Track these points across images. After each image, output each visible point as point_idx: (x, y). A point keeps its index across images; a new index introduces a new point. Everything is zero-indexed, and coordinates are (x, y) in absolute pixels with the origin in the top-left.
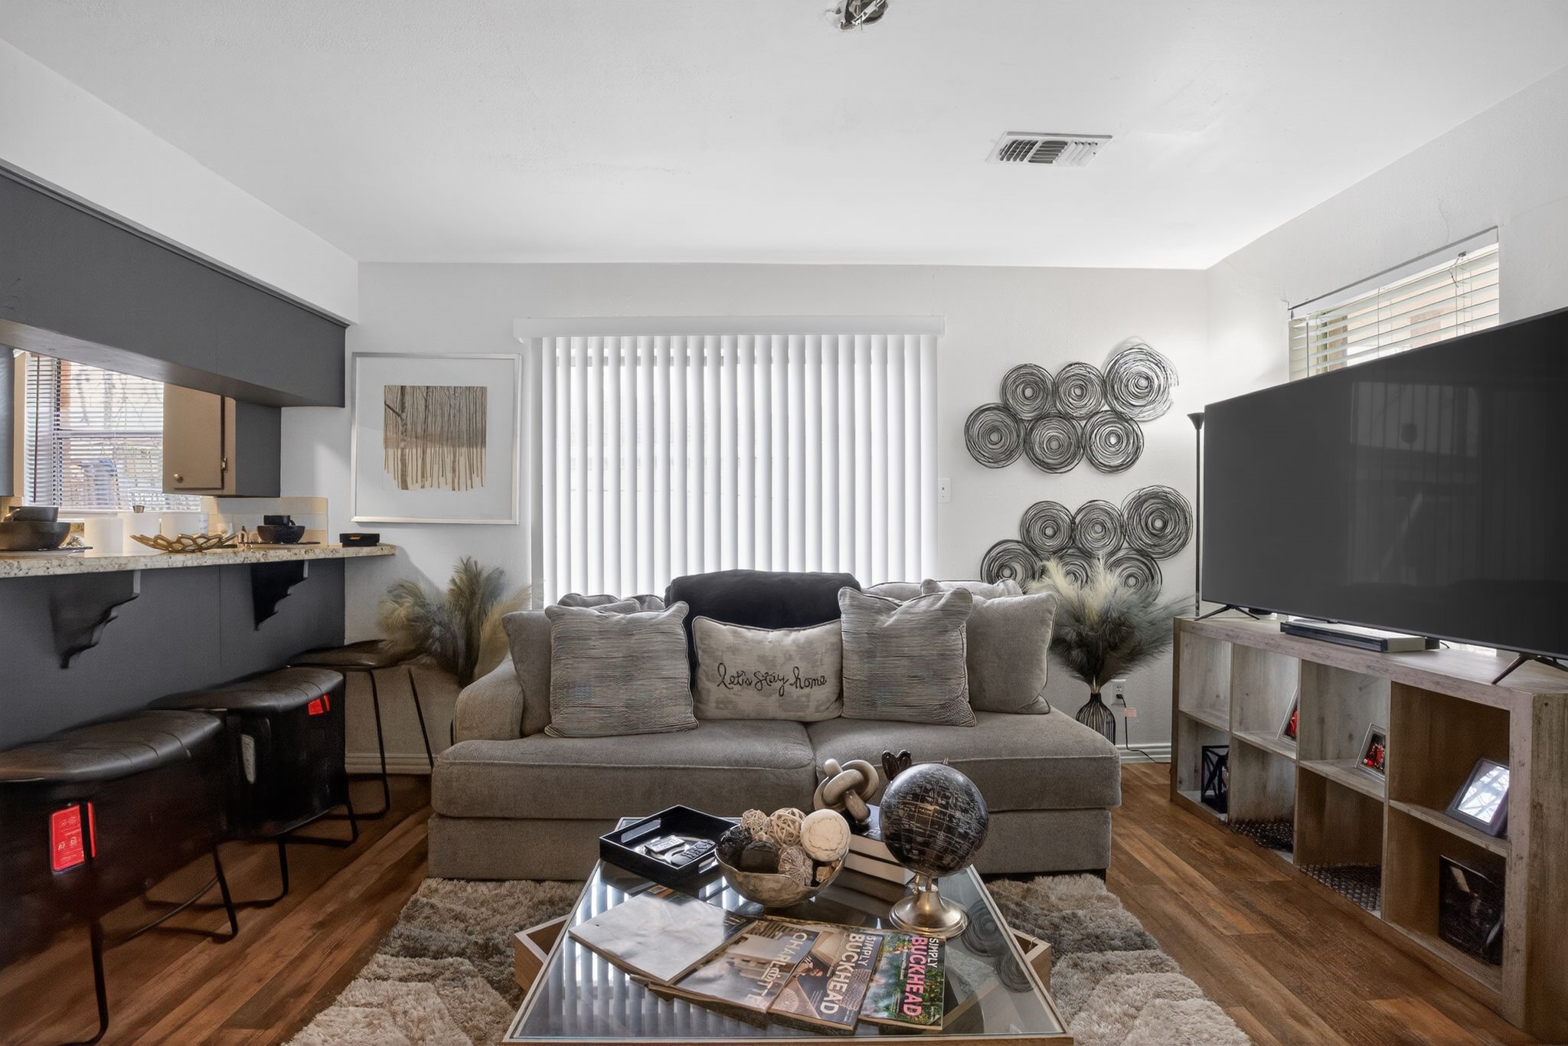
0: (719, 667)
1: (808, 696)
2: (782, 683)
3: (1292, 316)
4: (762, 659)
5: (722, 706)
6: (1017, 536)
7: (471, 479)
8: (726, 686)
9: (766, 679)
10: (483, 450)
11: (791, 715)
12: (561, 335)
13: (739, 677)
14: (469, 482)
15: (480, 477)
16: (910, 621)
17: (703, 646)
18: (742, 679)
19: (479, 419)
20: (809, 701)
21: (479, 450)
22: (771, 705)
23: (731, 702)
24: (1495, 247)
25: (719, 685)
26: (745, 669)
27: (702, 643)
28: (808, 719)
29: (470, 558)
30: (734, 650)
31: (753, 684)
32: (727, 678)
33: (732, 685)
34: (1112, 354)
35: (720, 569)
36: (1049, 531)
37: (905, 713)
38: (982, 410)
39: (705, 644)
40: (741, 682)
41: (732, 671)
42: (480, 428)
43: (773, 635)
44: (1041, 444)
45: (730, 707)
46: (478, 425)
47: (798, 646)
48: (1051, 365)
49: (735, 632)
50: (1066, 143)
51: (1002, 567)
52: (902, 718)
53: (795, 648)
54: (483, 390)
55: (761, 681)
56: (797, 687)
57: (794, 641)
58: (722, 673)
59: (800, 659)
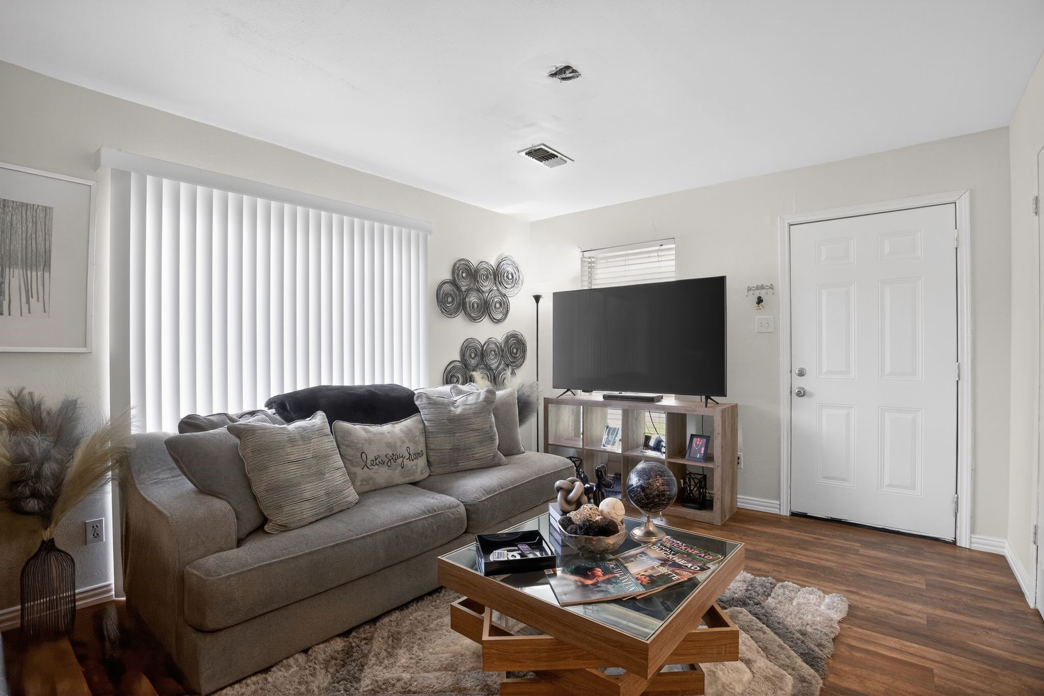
0: (361, 455)
1: (416, 465)
2: (402, 459)
3: (583, 255)
4: (389, 445)
5: (364, 483)
6: (459, 359)
7: (28, 302)
8: (368, 468)
9: (393, 459)
10: (46, 275)
11: (407, 480)
12: (152, 174)
13: (376, 460)
14: (25, 307)
15: (41, 304)
16: (471, 409)
17: (346, 443)
18: (378, 461)
19: (40, 240)
20: (417, 468)
21: (40, 274)
22: (397, 476)
23: (371, 478)
24: (674, 246)
25: (363, 469)
26: (379, 453)
27: (344, 441)
28: (417, 480)
29: (23, 389)
30: (369, 441)
31: (385, 464)
32: (369, 462)
33: (372, 467)
34: (497, 260)
35: (309, 385)
36: (473, 355)
37: (474, 464)
38: (444, 283)
39: (347, 441)
40: (378, 463)
41: (371, 457)
42: (43, 249)
43: (386, 428)
44: (470, 304)
45: (371, 482)
46: (39, 246)
47: (404, 432)
48: (474, 262)
49: (364, 429)
50: (557, 157)
51: (452, 376)
52: (471, 468)
53: (403, 435)
54: (47, 210)
55: (390, 460)
56: (410, 460)
57: (401, 430)
58: (365, 459)
59: (409, 441)
